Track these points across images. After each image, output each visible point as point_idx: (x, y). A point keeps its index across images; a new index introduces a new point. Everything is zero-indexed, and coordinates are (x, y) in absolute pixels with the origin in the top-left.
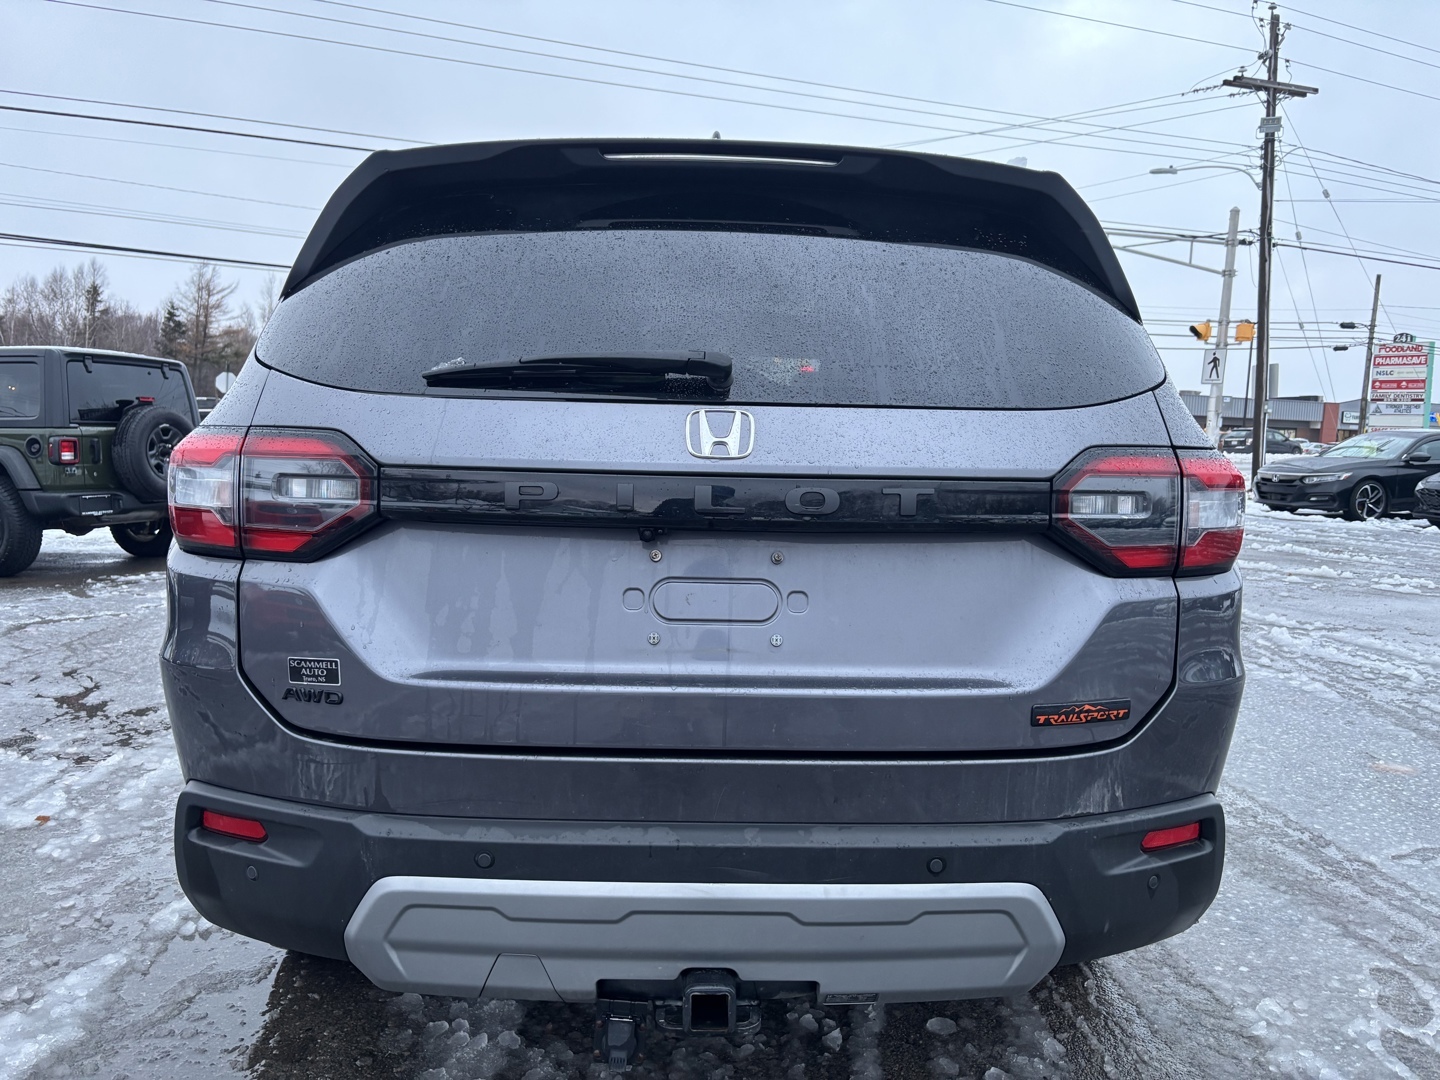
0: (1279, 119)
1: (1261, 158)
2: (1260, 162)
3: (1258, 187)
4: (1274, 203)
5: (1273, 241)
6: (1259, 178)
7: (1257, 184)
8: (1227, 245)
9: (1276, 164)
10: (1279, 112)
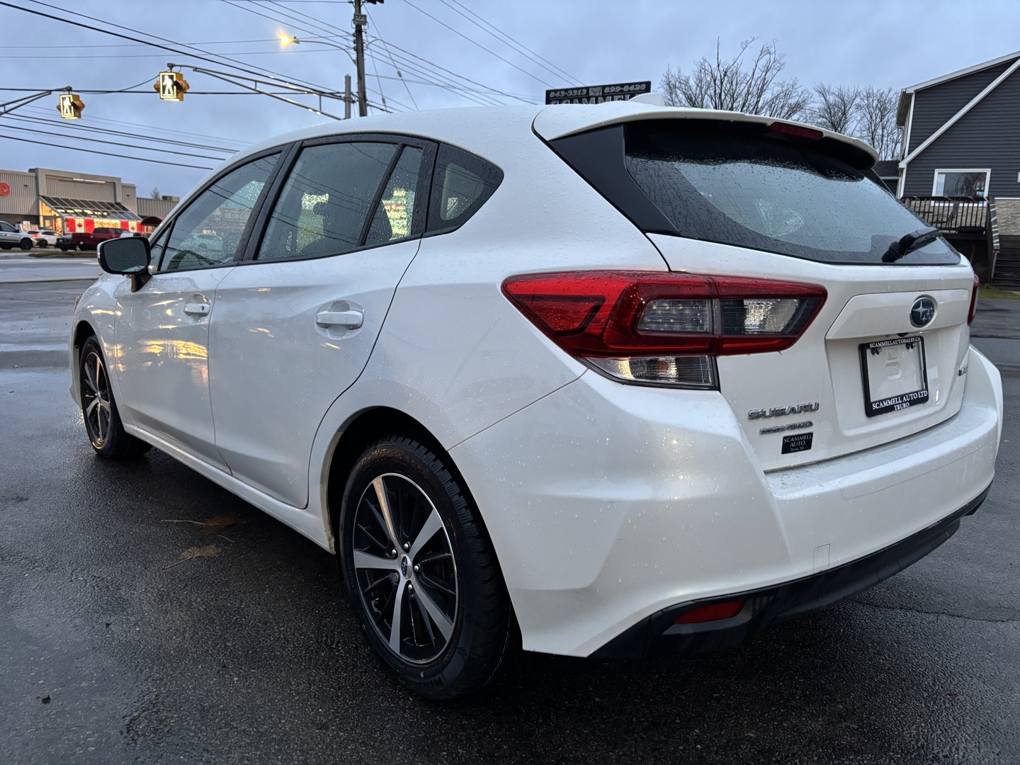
0: (365, 16)
1: (354, 43)
2: (353, 45)
3: (355, 63)
4: (366, 76)
5: (367, 102)
6: (354, 57)
7: (354, 61)
8: (345, 101)
9: (364, 48)
10: (363, 12)
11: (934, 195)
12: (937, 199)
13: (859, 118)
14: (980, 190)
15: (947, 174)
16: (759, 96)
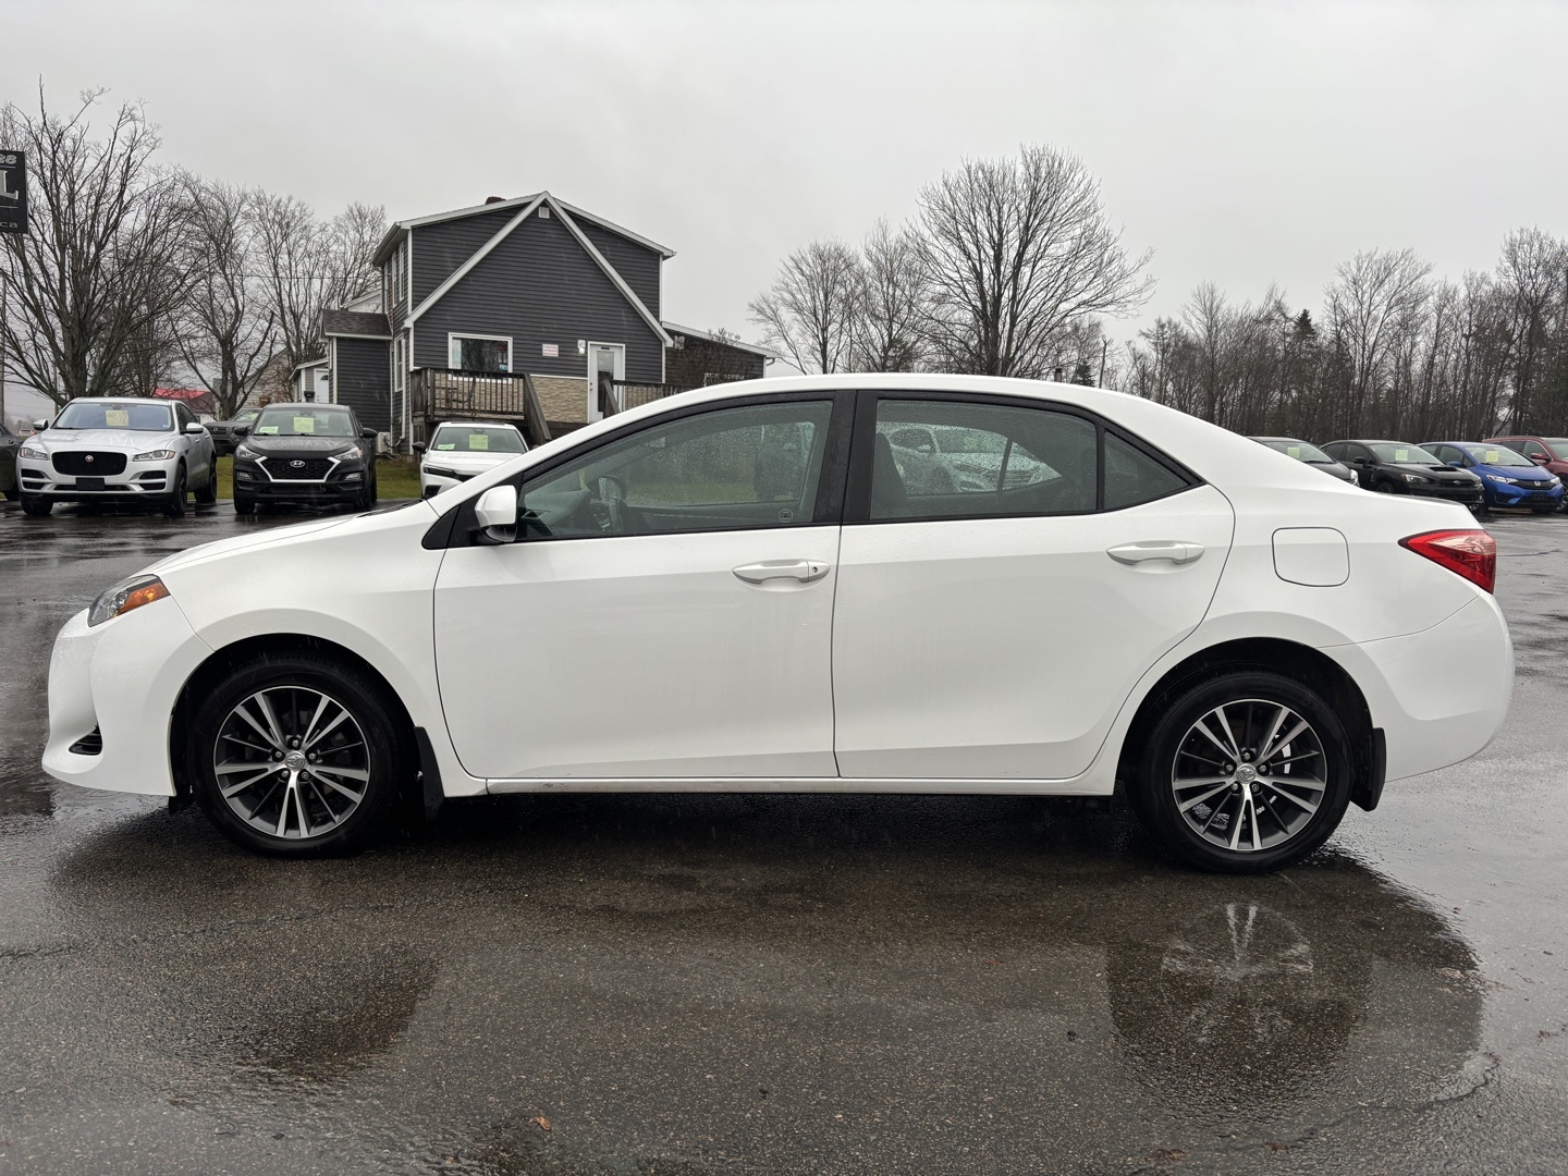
11: (450, 367)
12: (456, 372)
13: (251, 233)
14: (503, 363)
15: (462, 339)
16: (123, 185)
